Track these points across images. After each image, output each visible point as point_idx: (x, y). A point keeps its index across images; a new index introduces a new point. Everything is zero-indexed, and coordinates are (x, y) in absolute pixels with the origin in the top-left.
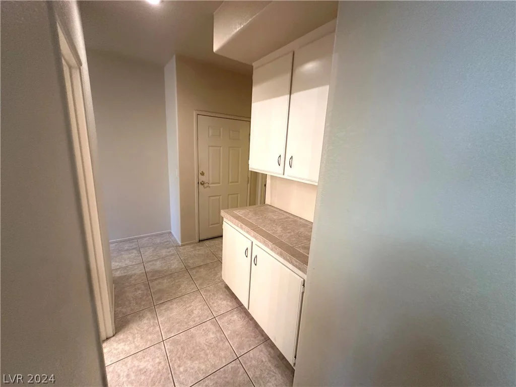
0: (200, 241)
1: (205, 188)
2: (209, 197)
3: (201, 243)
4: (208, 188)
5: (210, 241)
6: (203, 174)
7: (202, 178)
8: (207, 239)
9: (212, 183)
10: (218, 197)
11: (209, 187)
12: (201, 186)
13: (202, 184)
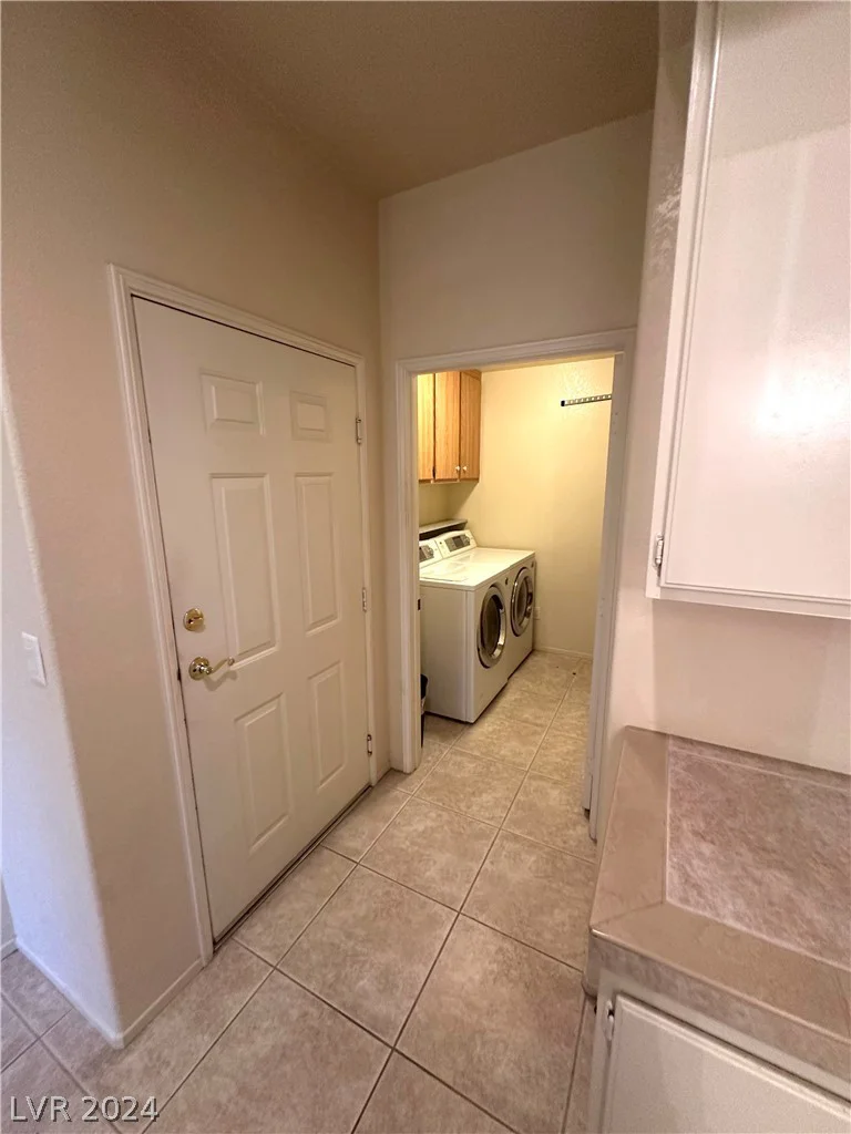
0: (218, 943)
1: (212, 686)
2: (237, 720)
3: (228, 951)
4: (228, 685)
5: (265, 913)
6: (194, 621)
7: (194, 646)
8: (250, 911)
9: (244, 655)
10: (272, 708)
11: (233, 675)
12: (195, 688)
13: (196, 673)
